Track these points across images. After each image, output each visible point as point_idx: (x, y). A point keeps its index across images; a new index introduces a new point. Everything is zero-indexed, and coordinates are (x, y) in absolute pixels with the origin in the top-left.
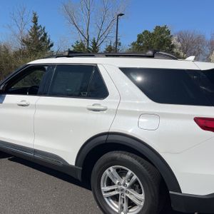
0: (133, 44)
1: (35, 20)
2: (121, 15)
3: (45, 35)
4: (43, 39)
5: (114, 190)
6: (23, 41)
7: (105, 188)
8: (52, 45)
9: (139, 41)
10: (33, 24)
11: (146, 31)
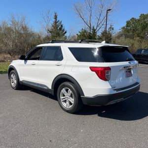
0: (123, 28)
1: (56, 17)
2: (109, 10)
3: (62, 26)
4: (60, 29)
6: (49, 30)
7: (62, 98)
8: (66, 32)
9: (127, 26)
10: (54, 20)
11: (133, 18)
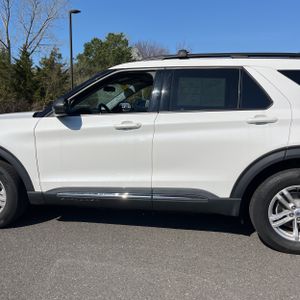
5: (285, 217)
7: (274, 217)
9: (87, 53)
11: (95, 40)
